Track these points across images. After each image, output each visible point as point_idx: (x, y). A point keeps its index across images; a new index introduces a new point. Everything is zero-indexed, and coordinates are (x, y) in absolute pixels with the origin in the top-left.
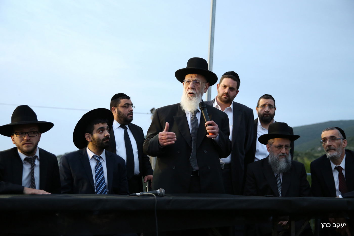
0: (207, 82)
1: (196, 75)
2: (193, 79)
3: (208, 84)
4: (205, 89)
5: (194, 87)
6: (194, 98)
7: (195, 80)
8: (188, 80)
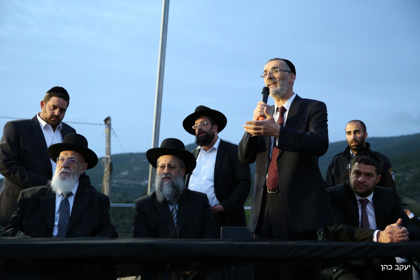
0: (85, 162)
1: (73, 152)
2: (68, 157)
3: (86, 164)
4: (82, 170)
5: (68, 166)
6: (67, 178)
7: (71, 158)
8: (62, 157)
